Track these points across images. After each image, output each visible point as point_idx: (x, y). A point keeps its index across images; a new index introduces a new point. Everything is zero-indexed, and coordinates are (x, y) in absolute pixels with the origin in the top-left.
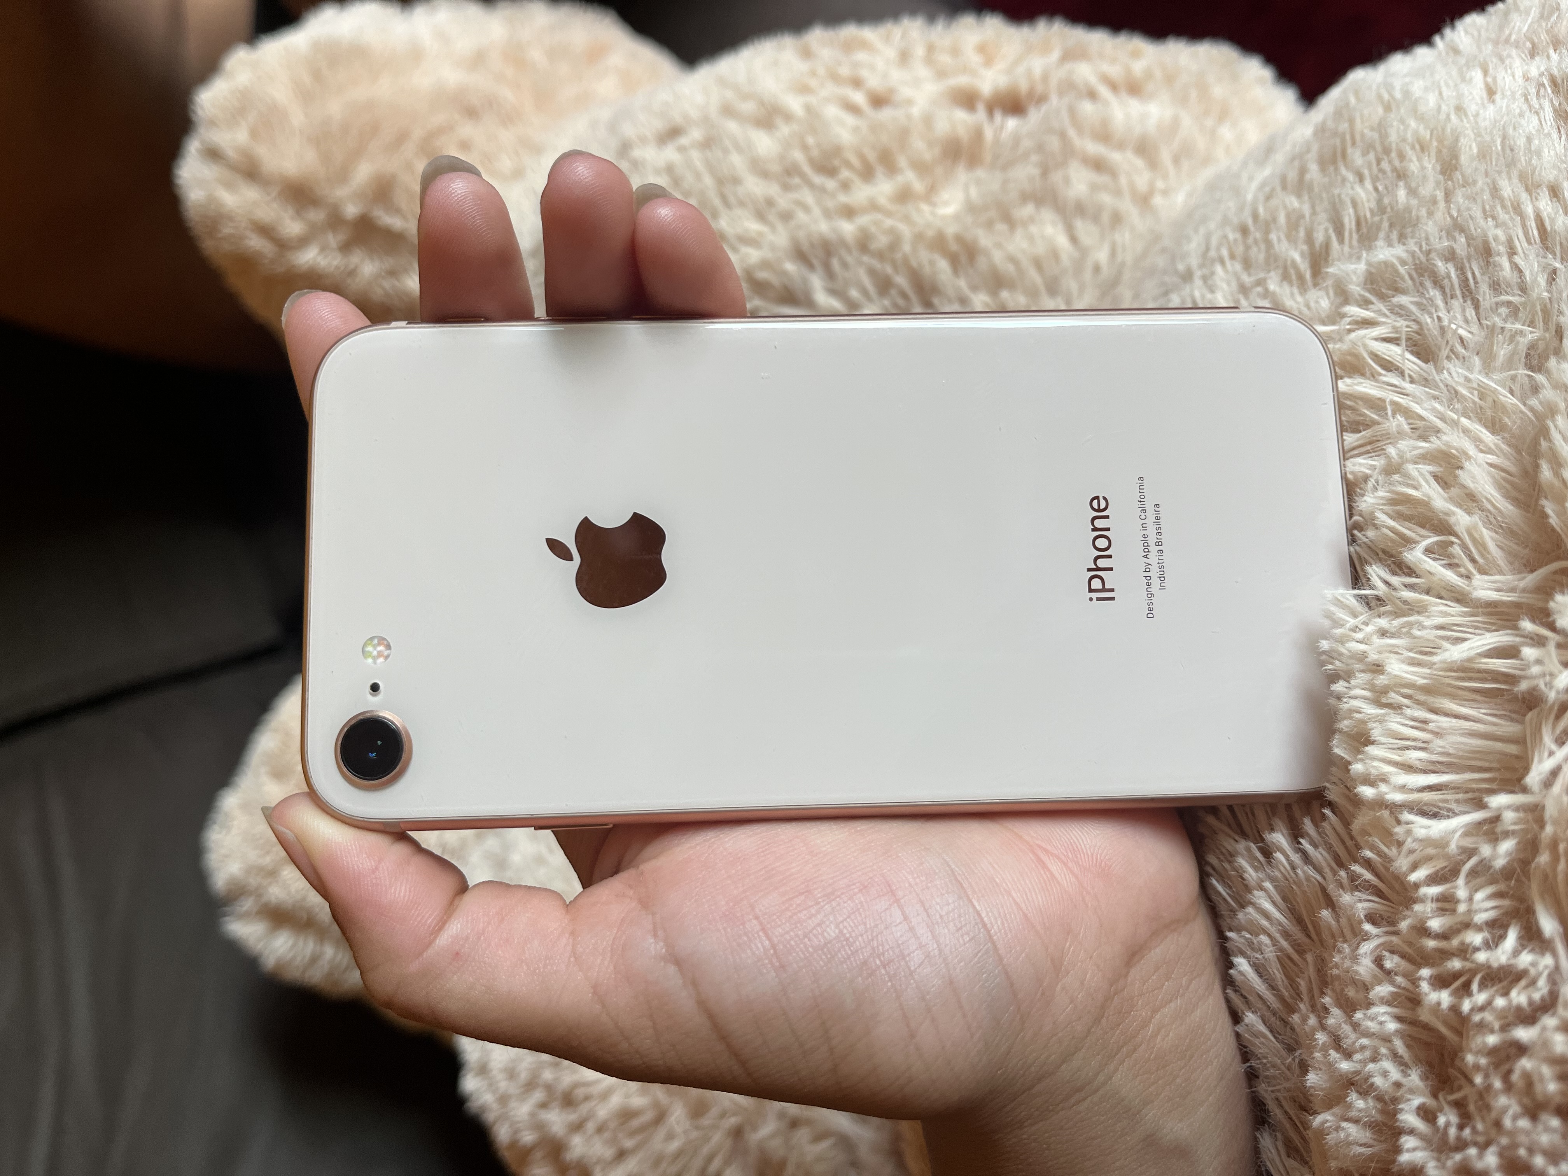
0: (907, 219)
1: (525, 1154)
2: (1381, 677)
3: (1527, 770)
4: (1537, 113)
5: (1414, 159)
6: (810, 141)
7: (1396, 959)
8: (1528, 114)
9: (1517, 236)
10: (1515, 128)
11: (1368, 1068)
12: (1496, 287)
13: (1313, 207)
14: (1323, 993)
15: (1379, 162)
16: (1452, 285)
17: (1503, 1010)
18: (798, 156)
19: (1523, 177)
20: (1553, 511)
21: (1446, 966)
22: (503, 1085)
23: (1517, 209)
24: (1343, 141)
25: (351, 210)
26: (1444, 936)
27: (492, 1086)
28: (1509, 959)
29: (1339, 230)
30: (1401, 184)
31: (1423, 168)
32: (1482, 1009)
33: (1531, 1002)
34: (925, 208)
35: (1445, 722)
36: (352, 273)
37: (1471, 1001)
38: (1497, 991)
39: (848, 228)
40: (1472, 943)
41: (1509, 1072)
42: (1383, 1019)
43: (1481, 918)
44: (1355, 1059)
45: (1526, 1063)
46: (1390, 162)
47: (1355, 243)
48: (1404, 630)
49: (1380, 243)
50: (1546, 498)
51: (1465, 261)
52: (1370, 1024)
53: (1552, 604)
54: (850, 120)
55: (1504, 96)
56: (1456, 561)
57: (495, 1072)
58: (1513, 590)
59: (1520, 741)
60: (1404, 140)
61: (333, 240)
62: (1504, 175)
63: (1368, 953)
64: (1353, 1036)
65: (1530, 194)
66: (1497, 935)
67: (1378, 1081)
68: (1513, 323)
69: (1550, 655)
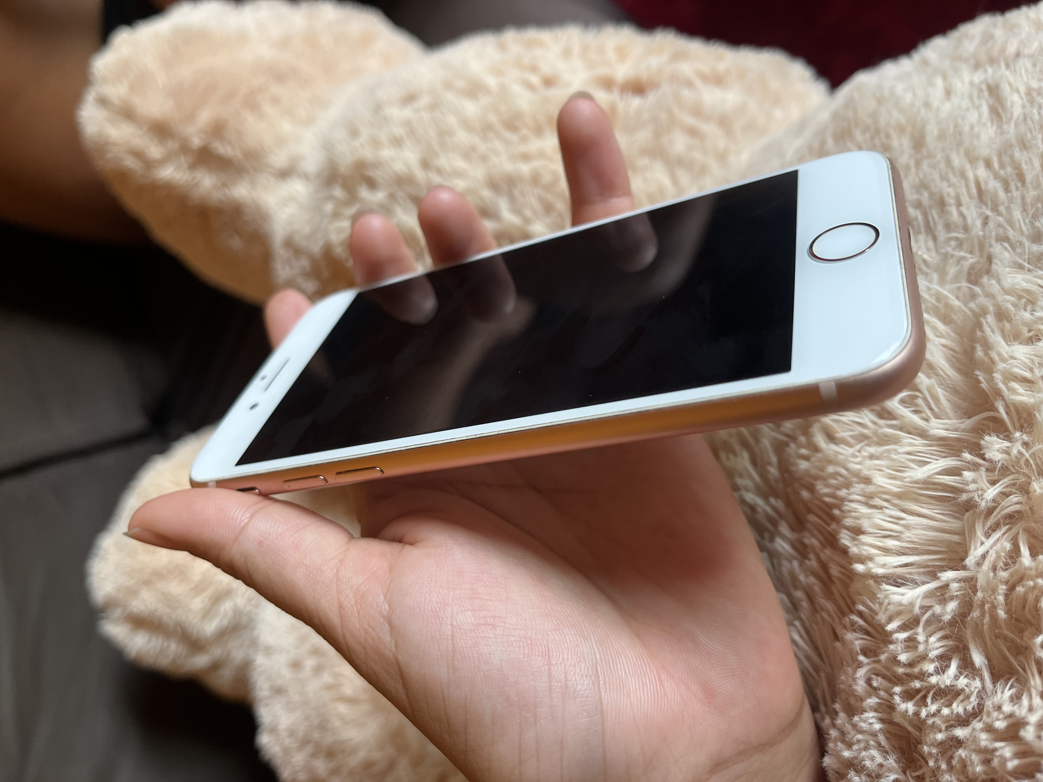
2: (870, 486)
3: (966, 554)
4: (978, 109)
5: (896, 137)
6: (502, 108)
7: (880, 679)
8: (971, 109)
9: (963, 193)
10: (963, 119)
11: (862, 754)
12: (948, 227)
14: (834, 702)
15: (872, 139)
17: (948, 716)
18: (493, 118)
19: (967, 153)
20: (984, 378)
21: (911, 685)
23: (963, 175)
24: (850, 124)
25: (196, 142)
26: (911, 664)
28: (952, 682)
31: (901, 145)
32: (934, 715)
33: (966, 711)
35: (912, 520)
36: (196, 185)
37: (926, 710)
38: (943, 704)
39: (525, 169)
40: (928, 670)
41: (952, 757)
42: (871, 721)
43: (933, 654)
44: (854, 749)
45: (962, 753)
48: (885, 455)
50: (979, 370)
51: (928, 210)
52: (863, 725)
53: (982, 442)
54: (527, 94)
55: (956, 96)
56: (919, 409)
58: (956, 430)
59: (961, 533)
60: (889, 125)
61: (184, 161)
62: (954, 151)
63: (862, 676)
64: (853, 733)
65: (972, 165)
66: (944, 665)
67: (868, 763)
68: (959, 252)
69: (982, 477)
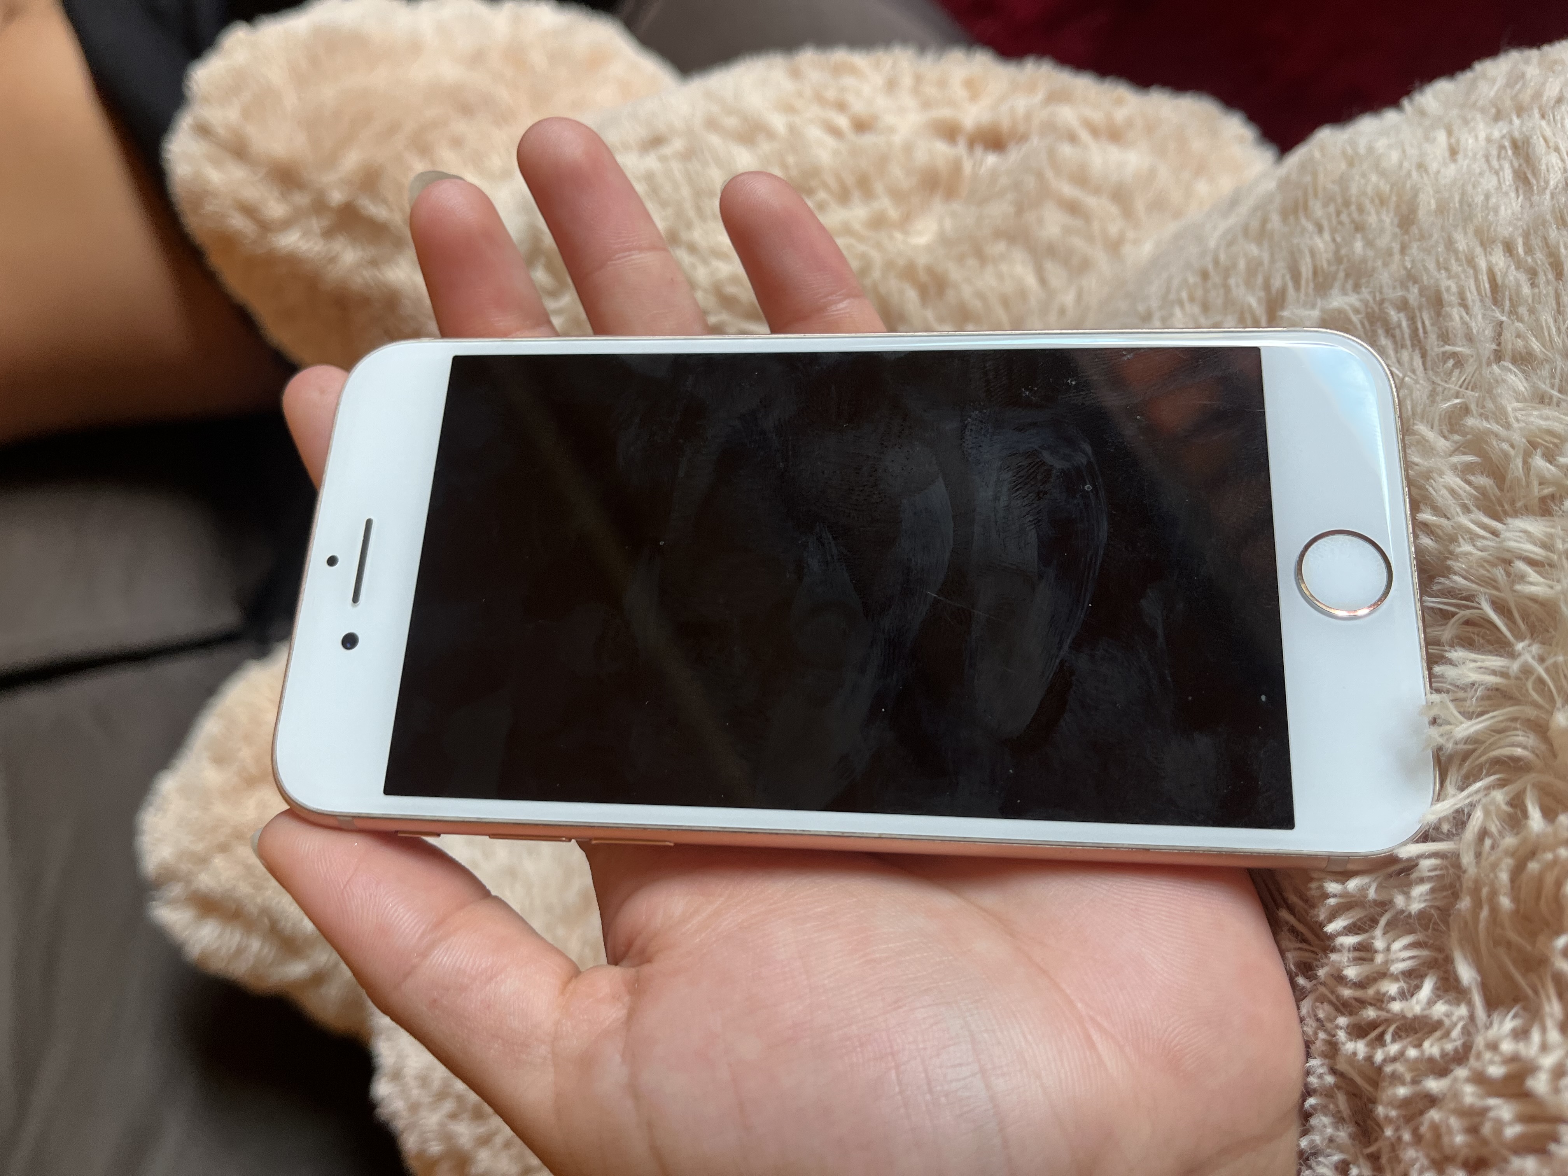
0: (879, 246)
1: (432, 1164)
4: (1497, 173)
5: (1373, 212)
6: (791, 160)
8: (1487, 174)
9: (1469, 288)
10: (1474, 187)
12: (1444, 337)
13: (1272, 255)
15: (1338, 213)
16: (1403, 334)
17: (1416, 1060)
19: (1478, 232)
21: (1362, 1014)
22: (416, 1093)
23: (1471, 261)
24: (1305, 193)
25: (337, 197)
26: (1360, 985)
27: (404, 1092)
28: (1423, 1010)
29: (1296, 277)
30: (1359, 236)
31: (1381, 221)
32: (1394, 1059)
33: (1444, 1055)
34: (898, 235)
36: (333, 260)
37: (1384, 1052)
38: (1410, 1043)
40: (1387, 992)
41: (1419, 1124)
43: (1397, 968)
45: (1434, 1115)
46: (1349, 215)
47: (1311, 291)
49: (1335, 291)
51: (1417, 312)
54: (830, 141)
55: (1466, 156)
57: (408, 1079)
60: (1364, 193)
61: (316, 224)
62: (1460, 229)
65: (1485, 249)
66: (1413, 985)
